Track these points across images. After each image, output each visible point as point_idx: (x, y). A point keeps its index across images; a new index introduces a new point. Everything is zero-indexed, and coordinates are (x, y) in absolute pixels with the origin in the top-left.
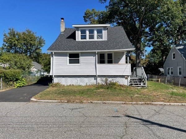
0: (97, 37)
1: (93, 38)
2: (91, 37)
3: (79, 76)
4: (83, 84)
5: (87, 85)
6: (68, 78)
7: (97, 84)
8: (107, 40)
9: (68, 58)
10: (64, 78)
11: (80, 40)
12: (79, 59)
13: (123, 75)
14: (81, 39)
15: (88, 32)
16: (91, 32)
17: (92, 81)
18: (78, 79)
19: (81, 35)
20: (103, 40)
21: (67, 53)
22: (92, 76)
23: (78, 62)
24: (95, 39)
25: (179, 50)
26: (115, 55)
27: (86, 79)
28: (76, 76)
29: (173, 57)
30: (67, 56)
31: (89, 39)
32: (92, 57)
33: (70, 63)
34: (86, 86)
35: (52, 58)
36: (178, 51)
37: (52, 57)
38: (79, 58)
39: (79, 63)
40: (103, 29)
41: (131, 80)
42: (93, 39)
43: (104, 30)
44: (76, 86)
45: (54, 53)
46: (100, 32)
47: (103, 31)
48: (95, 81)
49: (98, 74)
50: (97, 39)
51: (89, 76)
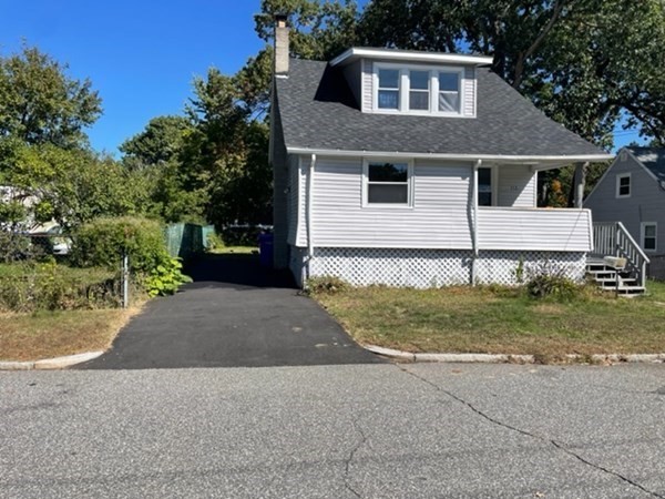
0: (440, 102)
1: (425, 106)
2: (419, 101)
3: (407, 250)
4: (421, 284)
5: (434, 284)
6: (365, 260)
7: (474, 282)
8: (475, 117)
9: (366, 180)
10: (347, 259)
11: (377, 110)
12: (406, 186)
13: (567, 249)
14: (380, 106)
15: (408, 81)
16: (420, 81)
17: (454, 271)
18: (403, 262)
19: (380, 91)
20: (462, 116)
21: (362, 158)
22: (454, 251)
23: (400, 196)
24: (434, 111)
25: (648, 164)
26: (500, 176)
27: (432, 265)
28: (395, 250)
29: (621, 189)
30: (361, 173)
31: (411, 107)
32: (458, 180)
33: (371, 200)
34: (430, 289)
35: (302, 178)
36: (647, 170)
37: (303, 174)
38: (408, 183)
39: (404, 200)
40: (463, 74)
41: (587, 267)
42: (426, 108)
43: (466, 78)
44: (395, 288)
45: (317, 156)
46: (450, 83)
47: (463, 81)
48: (466, 273)
49: (480, 246)
50: (440, 109)
51: (442, 250)
